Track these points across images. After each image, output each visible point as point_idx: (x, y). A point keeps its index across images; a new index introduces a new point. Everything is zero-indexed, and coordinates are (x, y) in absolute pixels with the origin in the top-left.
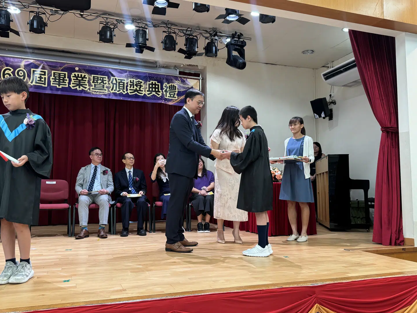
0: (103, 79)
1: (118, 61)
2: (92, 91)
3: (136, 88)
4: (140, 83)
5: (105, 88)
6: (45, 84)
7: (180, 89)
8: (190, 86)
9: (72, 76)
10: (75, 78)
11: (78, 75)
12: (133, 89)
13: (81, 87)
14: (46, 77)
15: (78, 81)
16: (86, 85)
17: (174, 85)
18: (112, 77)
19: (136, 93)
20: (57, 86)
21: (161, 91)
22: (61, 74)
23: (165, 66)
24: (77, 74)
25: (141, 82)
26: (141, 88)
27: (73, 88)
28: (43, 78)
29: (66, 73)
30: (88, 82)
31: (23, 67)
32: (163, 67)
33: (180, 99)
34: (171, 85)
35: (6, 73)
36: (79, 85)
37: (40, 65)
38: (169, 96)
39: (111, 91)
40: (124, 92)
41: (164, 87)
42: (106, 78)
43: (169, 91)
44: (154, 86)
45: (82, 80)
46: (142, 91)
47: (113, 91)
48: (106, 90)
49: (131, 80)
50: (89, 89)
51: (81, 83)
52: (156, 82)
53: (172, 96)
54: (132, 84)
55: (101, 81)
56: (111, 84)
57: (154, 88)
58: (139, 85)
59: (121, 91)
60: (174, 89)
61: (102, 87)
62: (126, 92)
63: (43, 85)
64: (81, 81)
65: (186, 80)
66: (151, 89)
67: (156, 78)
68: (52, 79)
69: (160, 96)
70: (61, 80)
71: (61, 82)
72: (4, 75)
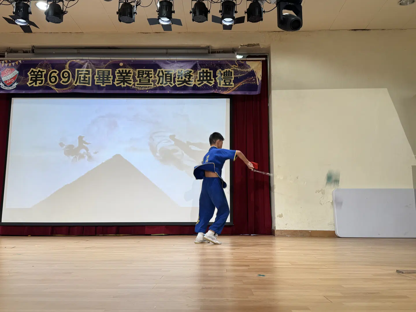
0: (148, 73)
1: (164, 51)
2: (137, 87)
3: (185, 78)
4: (189, 72)
5: (151, 83)
6: (89, 84)
7: (238, 75)
8: (249, 70)
9: (116, 72)
10: (119, 75)
11: (123, 71)
12: (182, 80)
13: (126, 84)
14: (91, 76)
15: (123, 77)
16: (131, 81)
17: (229, 71)
18: (158, 70)
19: (185, 84)
20: (101, 84)
21: (213, 79)
22: (105, 72)
23: (221, 51)
24: (121, 70)
25: (191, 72)
26: (190, 78)
27: (117, 85)
28: (87, 77)
29: (111, 70)
30: (133, 78)
31: (68, 68)
32: (219, 52)
33: (237, 86)
34: (227, 71)
35: (52, 76)
36: (124, 81)
37: (85, 64)
38: (224, 84)
39: (157, 85)
40: (172, 84)
41: (217, 75)
42: (151, 71)
43: (224, 78)
44: (205, 74)
45: (127, 76)
46: (192, 81)
47: (160, 85)
48: (151, 84)
49: (179, 70)
50: (134, 85)
51: (125, 79)
52: (208, 69)
53: (227, 83)
54: (180, 74)
55: (146, 75)
56: (157, 77)
57: (205, 76)
58: (188, 75)
59: (168, 84)
60: (230, 75)
61: (148, 82)
62: (174, 84)
63: (87, 85)
64: (125, 77)
65: (245, 63)
66: (202, 79)
67: (208, 64)
68: (97, 77)
69: (212, 85)
70: (106, 78)
71: (106, 80)
72: (50, 78)
